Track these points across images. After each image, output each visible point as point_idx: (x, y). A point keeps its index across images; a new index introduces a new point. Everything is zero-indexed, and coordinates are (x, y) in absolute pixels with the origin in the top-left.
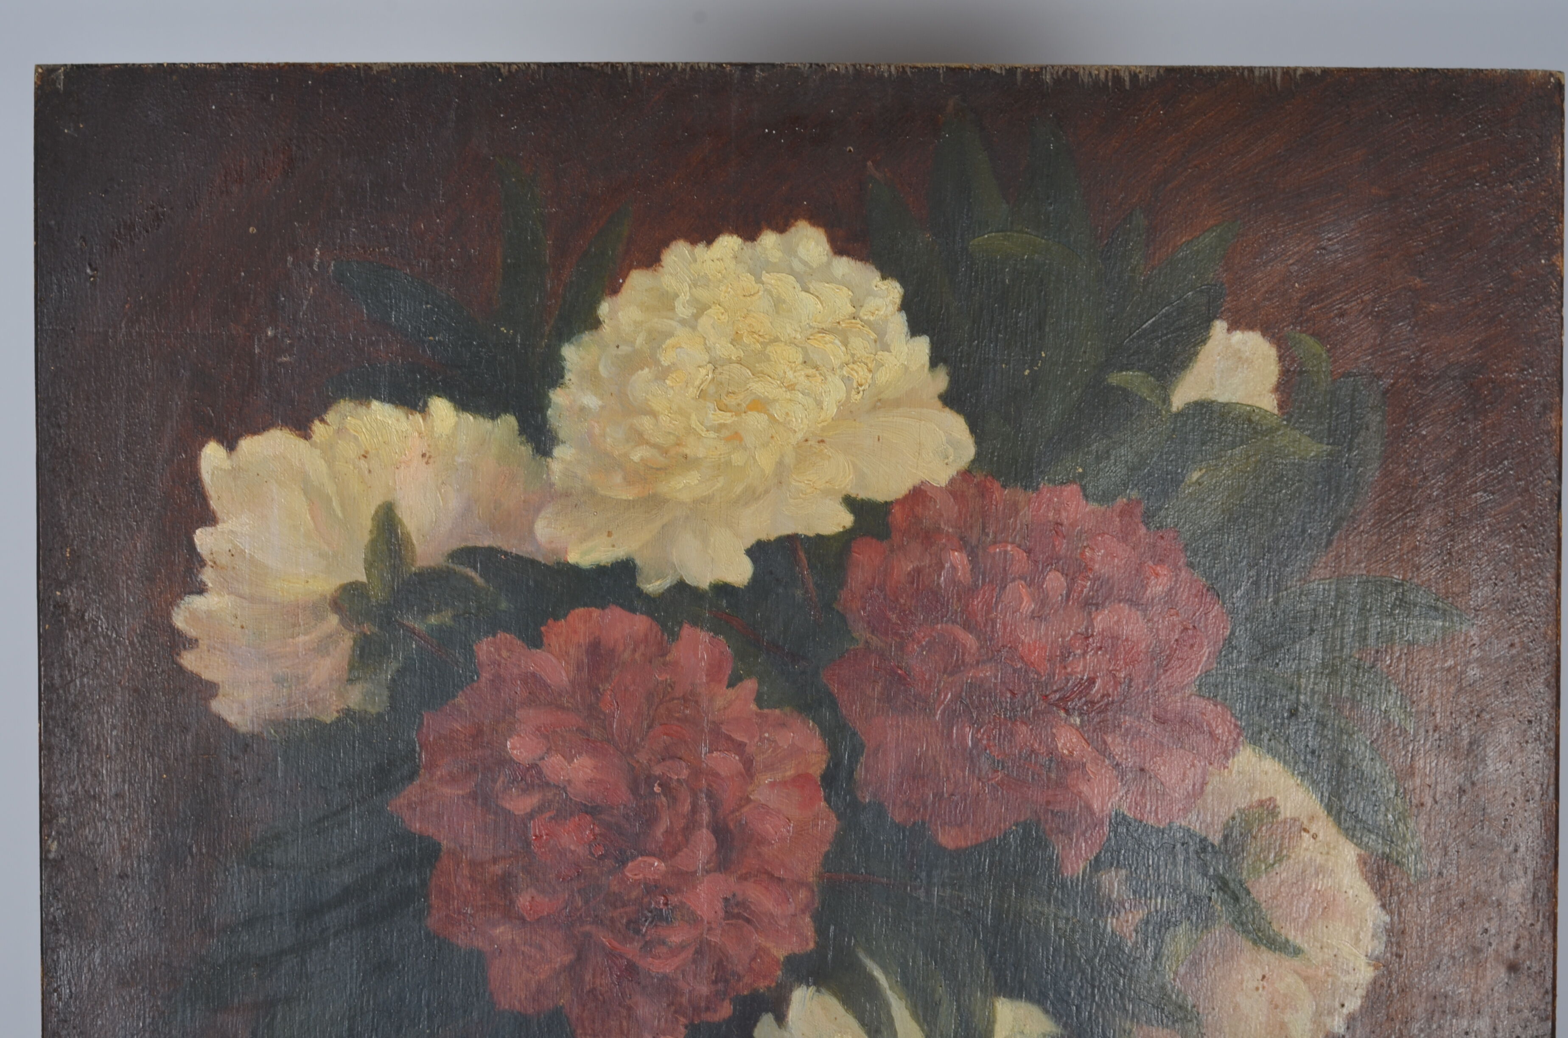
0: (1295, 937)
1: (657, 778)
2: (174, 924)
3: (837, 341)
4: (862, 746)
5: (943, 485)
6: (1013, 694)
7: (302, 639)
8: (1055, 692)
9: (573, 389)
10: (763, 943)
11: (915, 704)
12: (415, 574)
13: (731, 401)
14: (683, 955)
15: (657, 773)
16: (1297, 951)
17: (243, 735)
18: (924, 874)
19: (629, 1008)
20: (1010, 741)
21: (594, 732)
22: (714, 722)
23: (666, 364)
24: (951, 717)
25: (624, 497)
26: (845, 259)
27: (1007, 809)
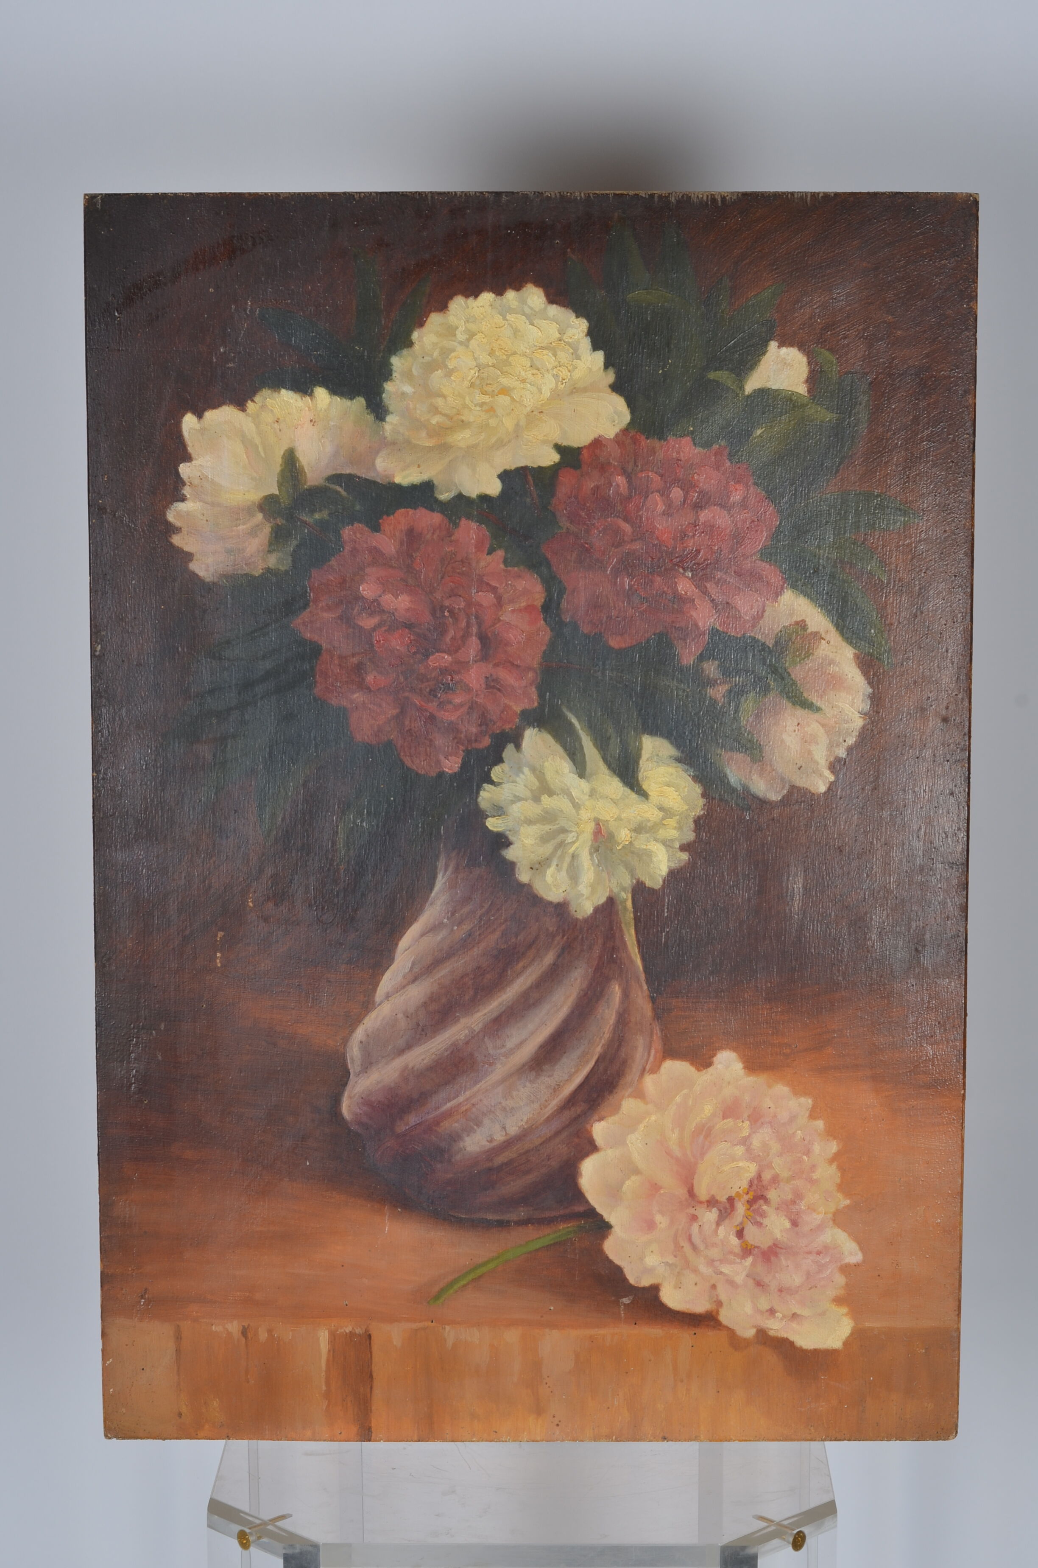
0: (817, 701)
1: (447, 607)
2: (168, 692)
3: (550, 354)
4: (565, 588)
5: (612, 437)
6: (653, 559)
7: (241, 527)
8: (677, 557)
9: (398, 382)
10: (508, 703)
11: (596, 564)
12: (307, 490)
13: (489, 389)
14: (462, 710)
15: (447, 605)
16: (818, 709)
17: (208, 583)
18: (601, 663)
19: (431, 741)
20: (651, 586)
21: (410, 581)
22: (479, 575)
23: (451, 367)
24: (616, 572)
25: (427, 445)
26: (554, 306)
27: (648, 625)
